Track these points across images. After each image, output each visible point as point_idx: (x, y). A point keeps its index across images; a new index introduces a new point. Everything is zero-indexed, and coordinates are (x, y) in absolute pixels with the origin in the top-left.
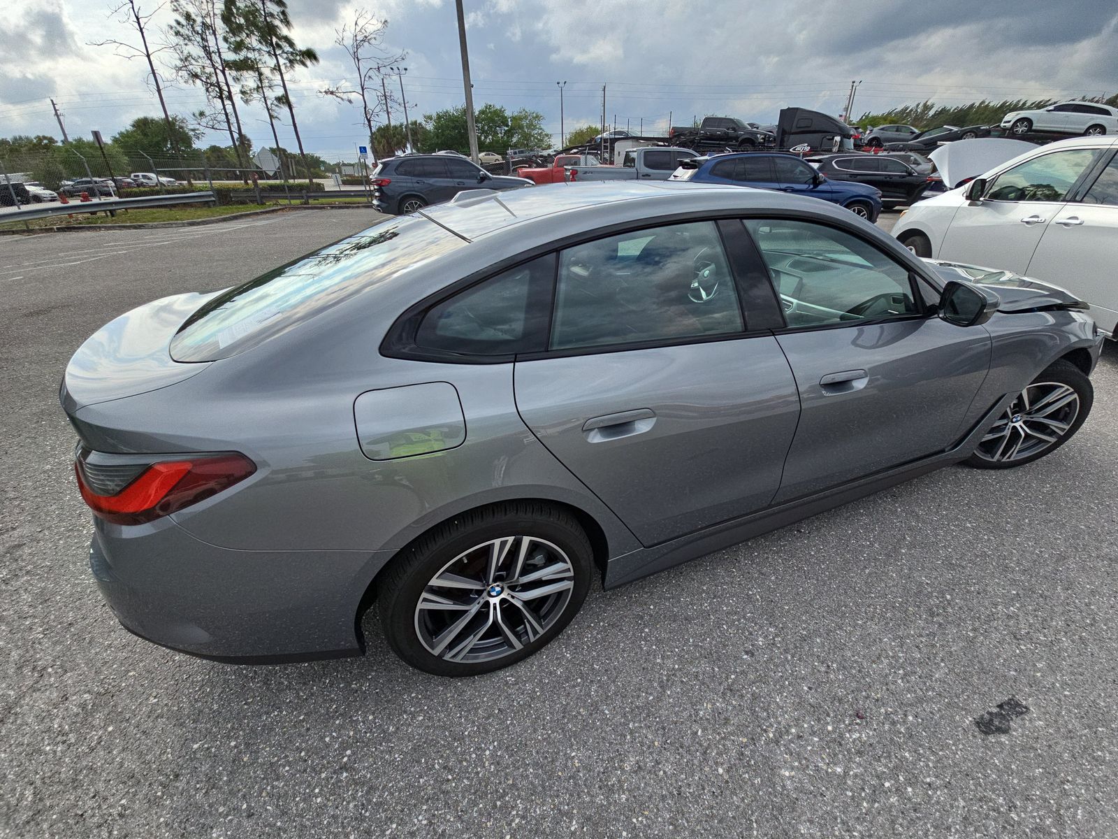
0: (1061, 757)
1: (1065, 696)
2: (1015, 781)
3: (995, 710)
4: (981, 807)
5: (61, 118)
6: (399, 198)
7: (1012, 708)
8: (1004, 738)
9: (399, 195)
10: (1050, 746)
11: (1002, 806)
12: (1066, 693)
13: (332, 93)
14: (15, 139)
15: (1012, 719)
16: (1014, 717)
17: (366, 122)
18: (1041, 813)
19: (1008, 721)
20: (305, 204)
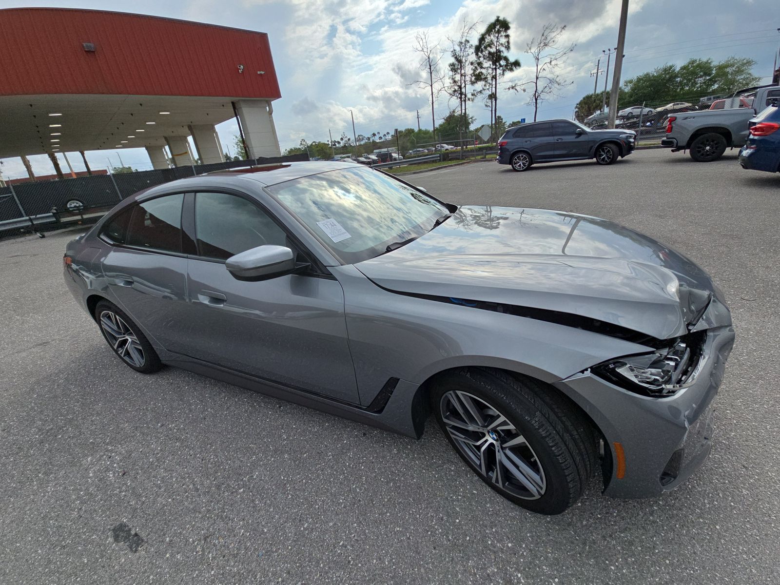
0: (95, 574)
1: (149, 577)
2: (79, 548)
3: (133, 532)
4: (66, 533)
5: (419, 119)
6: (512, 153)
7: (136, 542)
8: (111, 540)
9: (512, 151)
10: (103, 567)
11: (65, 543)
12: (151, 577)
13: (513, 88)
14: (406, 130)
15: (125, 543)
16: (127, 544)
17: (534, 101)
18: (58, 563)
19: (124, 541)
20: (483, 158)
